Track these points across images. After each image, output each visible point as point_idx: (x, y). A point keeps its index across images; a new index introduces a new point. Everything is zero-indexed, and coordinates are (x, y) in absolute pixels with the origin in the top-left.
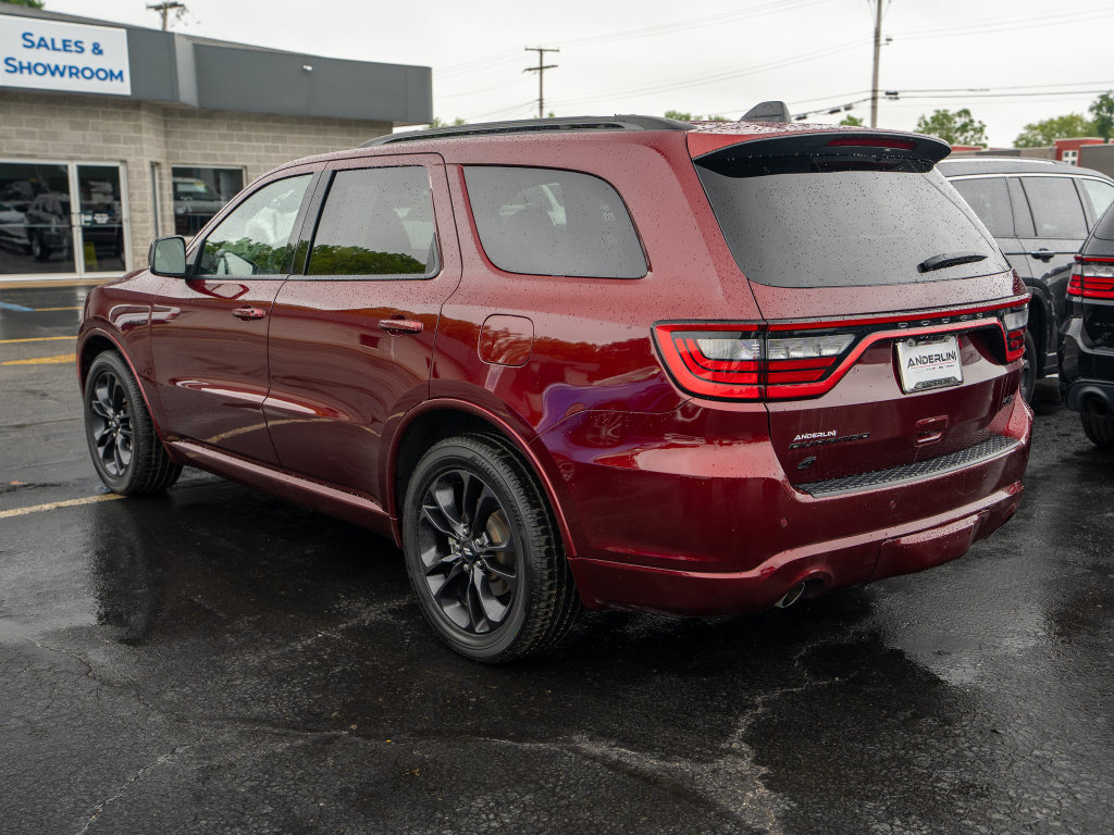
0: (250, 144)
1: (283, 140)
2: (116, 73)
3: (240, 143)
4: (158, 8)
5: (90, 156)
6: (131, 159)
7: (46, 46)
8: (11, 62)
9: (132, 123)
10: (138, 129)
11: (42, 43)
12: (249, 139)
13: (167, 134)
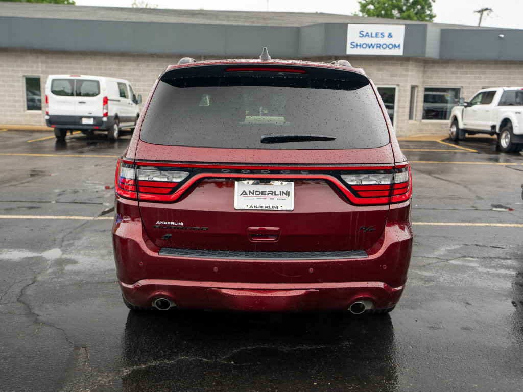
0: (466, 75)
1: (484, 73)
2: (397, 45)
3: (461, 75)
4: (479, 12)
5: (384, 83)
6: (401, 84)
7: (368, 36)
8: (353, 44)
9: (404, 68)
10: (407, 70)
11: (367, 35)
12: (466, 73)
13: (424, 72)
